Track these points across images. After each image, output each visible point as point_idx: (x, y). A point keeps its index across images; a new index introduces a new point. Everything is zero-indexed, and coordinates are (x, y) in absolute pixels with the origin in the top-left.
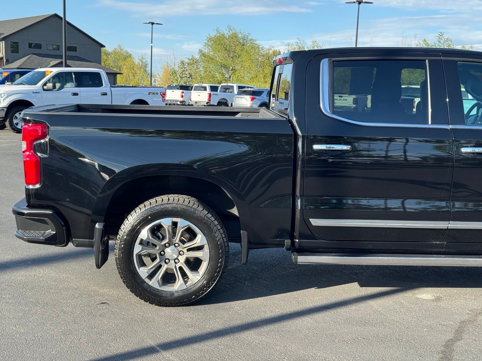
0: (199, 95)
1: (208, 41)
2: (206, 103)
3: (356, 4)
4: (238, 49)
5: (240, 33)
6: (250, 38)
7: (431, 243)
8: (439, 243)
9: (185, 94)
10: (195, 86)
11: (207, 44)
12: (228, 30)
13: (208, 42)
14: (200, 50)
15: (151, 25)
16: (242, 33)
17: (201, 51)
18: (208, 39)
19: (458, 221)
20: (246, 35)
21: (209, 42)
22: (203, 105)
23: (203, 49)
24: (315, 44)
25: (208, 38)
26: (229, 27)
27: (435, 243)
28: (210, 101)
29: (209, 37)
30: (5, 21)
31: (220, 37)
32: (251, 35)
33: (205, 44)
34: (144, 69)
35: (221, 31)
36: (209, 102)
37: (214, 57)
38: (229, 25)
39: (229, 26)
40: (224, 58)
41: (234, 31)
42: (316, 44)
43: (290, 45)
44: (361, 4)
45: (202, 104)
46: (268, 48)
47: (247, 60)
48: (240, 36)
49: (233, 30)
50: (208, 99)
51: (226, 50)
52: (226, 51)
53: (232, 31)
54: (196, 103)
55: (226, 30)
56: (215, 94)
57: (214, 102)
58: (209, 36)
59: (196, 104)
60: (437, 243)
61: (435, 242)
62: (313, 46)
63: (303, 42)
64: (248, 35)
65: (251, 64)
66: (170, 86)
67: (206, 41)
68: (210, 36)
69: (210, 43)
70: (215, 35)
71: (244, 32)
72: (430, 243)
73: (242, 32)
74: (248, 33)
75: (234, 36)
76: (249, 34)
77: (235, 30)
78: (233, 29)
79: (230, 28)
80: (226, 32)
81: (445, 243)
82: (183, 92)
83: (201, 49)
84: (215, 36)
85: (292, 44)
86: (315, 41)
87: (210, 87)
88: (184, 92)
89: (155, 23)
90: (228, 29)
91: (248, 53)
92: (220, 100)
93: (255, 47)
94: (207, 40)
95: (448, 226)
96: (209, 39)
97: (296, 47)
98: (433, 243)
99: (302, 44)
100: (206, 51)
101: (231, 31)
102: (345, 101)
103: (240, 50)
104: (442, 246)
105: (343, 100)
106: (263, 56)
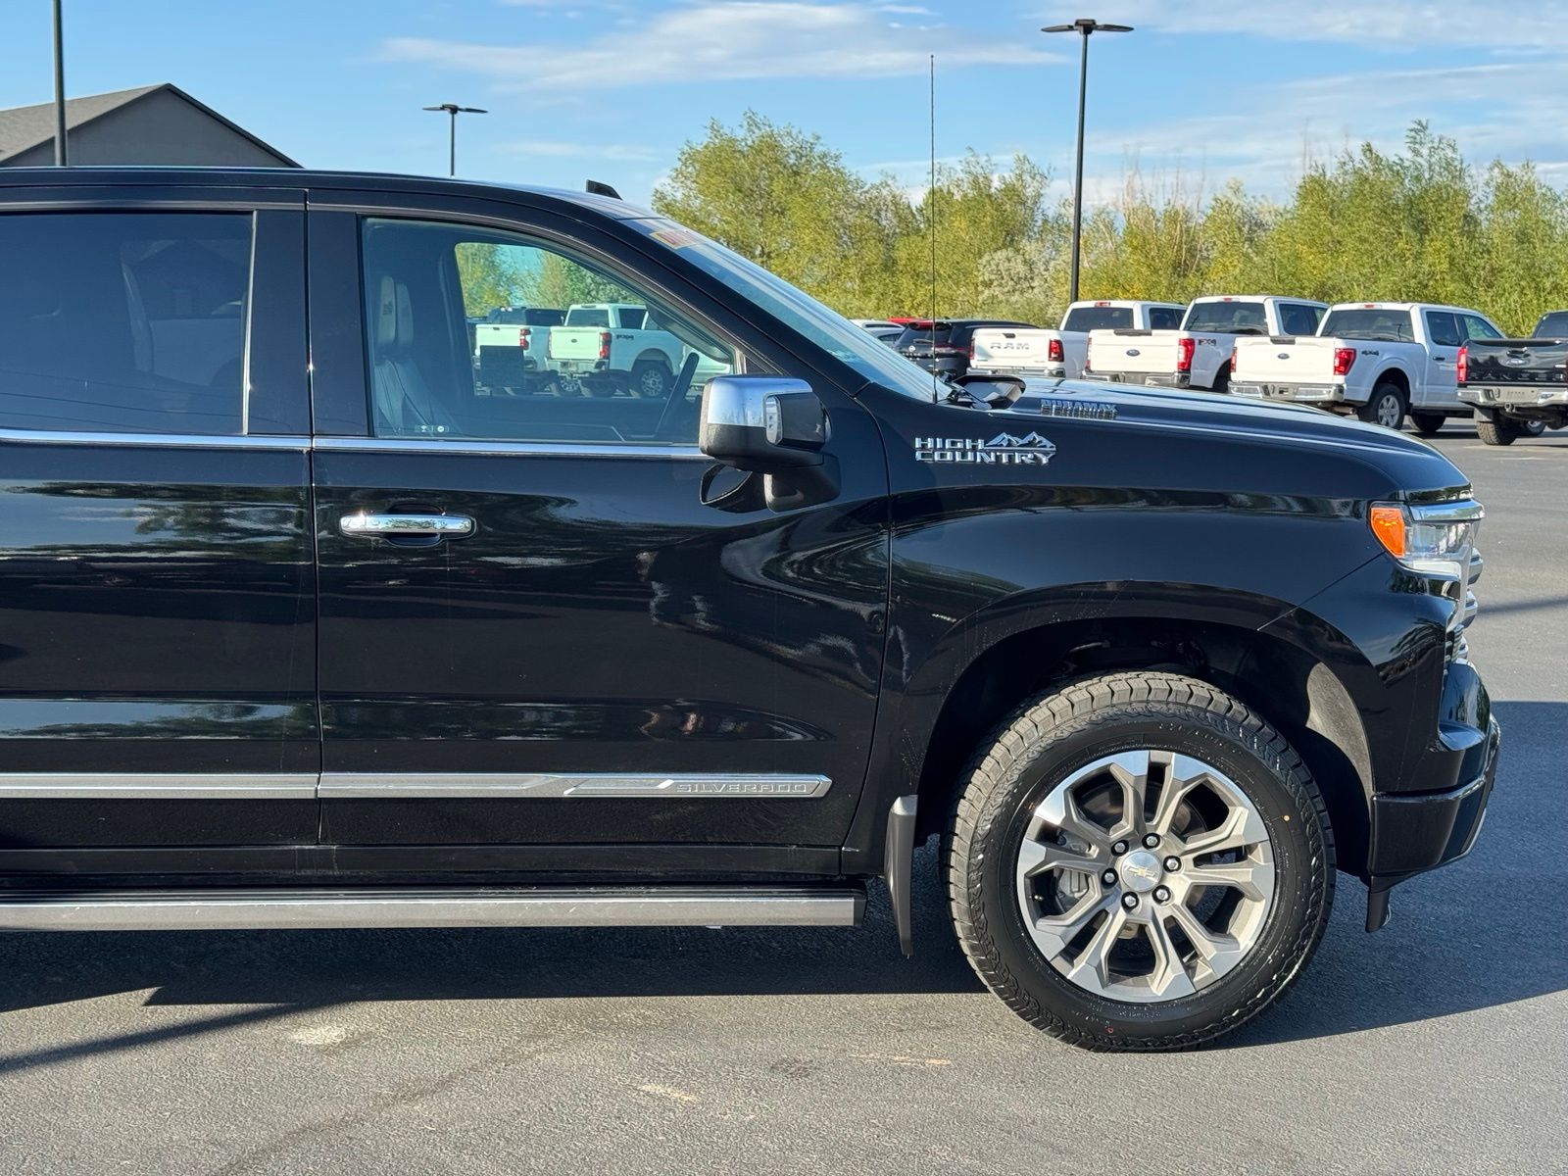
0: (574, 341)
1: (684, 164)
2: (593, 365)
3: (1077, 32)
4: (778, 186)
5: (789, 134)
6: (819, 149)
7: (286, 848)
8: (313, 847)
9: (532, 340)
10: (573, 311)
11: (682, 174)
12: (746, 126)
13: (684, 168)
14: (657, 191)
15: (450, 116)
16: (794, 135)
17: (660, 197)
18: (683, 158)
19: (351, 771)
20: (807, 142)
21: (687, 167)
22: (585, 373)
23: (669, 188)
24: (1025, 168)
25: (684, 154)
26: (750, 117)
27: (298, 850)
28: (607, 357)
29: (686, 149)
30: (12, 112)
31: (721, 149)
32: (822, 141)
33: (674, 174)
34: (486, 259)
35: (726, 130)
36: (606, 361)
37: (701, 215)
38: (750, 109)
39: (751, 114)
40: (736, 217)
41: (768, 129)
42: (1027, 167)
43: (945, 169)
44: (1094, 32)
45: (583, 367)
46: (878, 182)
47: (807, 222)
48: (787, 143)
49: (762, 126)
50: (601, 353)
51: (740, 191)
52: (738, 194)
53: (759, 129)
54: (565, 364)
55: (741, 126)
56: (625, 337)
57: (622, 361)
58: (688, 148)
59: (564, 370)
60: (304, 850)
61: (297, 847)
62: (1018, 172)
63: (986, 161)
64: (812, 141)
65: (820, 234)
66: (499, 310)
67: (679, 165)
68: (691, 148)
69: (689, 170)
70: (705, 143)
71: (800, 132)
72: (281, 848)
73: (794, 132)
74: (813, 135)
75: (769, 147)
76: (818, 138)
77: (770, 126)
78: (764, 125)
79: (754, 120)
80: (740, 134)
81: (335, 848)
82: (527, 332)
83: (660, 189)
84: (706, 147)
85: (950, 168)
86: (1025, 157)
87: (617, 312)
88: (532, 330)
89: (460, 107)
90: (745, 123)
91: (811, 200)
92: (639, 356)
93: (836, 180)
94: (679, 159)
95: (316, 790)
96: (687, 156)
97: (962, 175)
98: (292, 847)
99: (982, 167)
100: (679, 196)
101: (757, 131)
102: (1022, 352)
103: (784, 192)
104: (324, 859)
105: (1018, 348)
106: (860, 207)
